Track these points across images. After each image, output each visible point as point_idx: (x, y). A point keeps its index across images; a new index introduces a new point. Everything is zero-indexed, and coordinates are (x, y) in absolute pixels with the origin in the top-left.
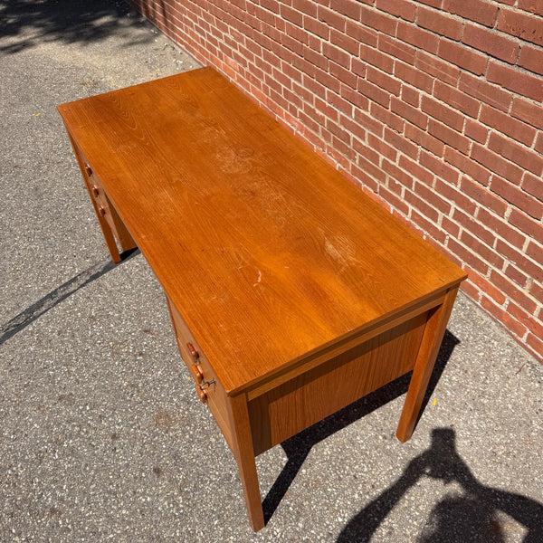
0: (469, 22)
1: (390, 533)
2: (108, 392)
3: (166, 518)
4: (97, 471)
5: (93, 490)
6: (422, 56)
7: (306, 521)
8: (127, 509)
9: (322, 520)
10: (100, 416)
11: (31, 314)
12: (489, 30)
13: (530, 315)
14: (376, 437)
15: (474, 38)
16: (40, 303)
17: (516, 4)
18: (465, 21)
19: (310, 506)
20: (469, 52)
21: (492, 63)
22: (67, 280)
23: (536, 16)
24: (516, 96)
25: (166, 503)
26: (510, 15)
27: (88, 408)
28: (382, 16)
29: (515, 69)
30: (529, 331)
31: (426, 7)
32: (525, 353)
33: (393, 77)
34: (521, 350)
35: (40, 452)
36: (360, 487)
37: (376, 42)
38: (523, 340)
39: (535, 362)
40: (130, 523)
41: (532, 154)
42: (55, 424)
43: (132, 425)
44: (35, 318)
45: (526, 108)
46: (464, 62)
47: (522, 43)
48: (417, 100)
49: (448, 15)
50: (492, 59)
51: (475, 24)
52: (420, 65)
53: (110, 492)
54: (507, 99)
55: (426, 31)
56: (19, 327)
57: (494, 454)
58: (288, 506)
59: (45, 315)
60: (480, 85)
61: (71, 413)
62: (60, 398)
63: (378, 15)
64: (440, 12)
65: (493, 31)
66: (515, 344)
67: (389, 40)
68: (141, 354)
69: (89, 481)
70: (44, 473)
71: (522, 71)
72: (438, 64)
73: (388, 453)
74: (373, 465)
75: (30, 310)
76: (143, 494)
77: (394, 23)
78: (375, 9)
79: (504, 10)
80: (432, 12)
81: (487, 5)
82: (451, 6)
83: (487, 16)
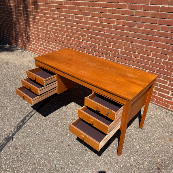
0: (132, 32)
1: (150, 147)
2: (60, 135)
3: (95, 160)
4: (69, 155)
5: (71, 160)
6: (120, 42)
7: (130, 150)
8: (83, 161)
9: (133, 149)
10: (62, 142)
11: (23, 122)
13: (155, 95)
14: (135, 129)
15: (133, 36)
16: (25, 119)
17: (144, 27)
19: (129, 147)
20: (133, 39)
22: (30, 112)
23: (149, 29)
24: (146, 46)
25: (93, 157)
27: (57, 141)
28: (108, 34)
29: (145, 40)
30: (156, 100)
31: (120, 31)
32: (156, 105)
33: (111, 48)
34: (155, 105)
35: (48, 155)
36: (138, 140)
37: (106, 41)
38: (154, 102)
39: (159, 107)
40: (86, 164)
41: (151, 58)
42: (48, 147)
43: (72, 142)
44: (25, 123)
45: (149, 48)
46: (132, 41)
47: (146, 35)
48: (119, 52)
49: (127, 32)
50: (139, 39)
51: (134, 33)
52: (119, 44)
53: (76, 159)
54: (143, 47)
55: (121, 36)
56: (21, 126)
57: (161, 126)
58: (124, 148)
59: (28, 121)
60: (136, 45)
61: (52, 143)
62: (46, 141)
63: (106, 34)
64: (124, 31)
65: (139, 34)
66: (153, 104)
67: (110, 39)
68: (64, 125)
69: (68, 158)
70: (53, 160)
71: (146, 41)
72: (124, 43)
73: (139, 131)
74: (138, 135)
75: (22, 121)
76: (86, 156)
77: (111, 35)
78: (105, 33)
79: (141, 29)
80: (122, 32)
81: (136, 28)
82: (127, 30)
83: (137, 31)
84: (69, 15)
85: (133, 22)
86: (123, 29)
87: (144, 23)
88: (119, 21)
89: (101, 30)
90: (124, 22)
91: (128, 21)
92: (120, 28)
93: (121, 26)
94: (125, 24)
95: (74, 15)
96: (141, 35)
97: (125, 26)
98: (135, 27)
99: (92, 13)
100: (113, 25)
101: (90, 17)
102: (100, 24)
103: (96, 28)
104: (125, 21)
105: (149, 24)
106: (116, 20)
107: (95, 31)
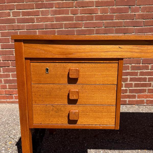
0: (125, 20)
12: (133, 20)
15: (127, 24)
17: (140, 11)
18: (124, 21)
20: (127, 28)
21: (136, 28)
23: (147, 13)
24: (146, 34)
26: (139, 15)
28: (87, 30)
29: (143, 27)
31: (108, 21)
47: (144, 20)
49: (117, 21)
50: (135, 27)
51: (128, 20)
55: (109, 28)
63: (85, 30)
64: (114, 21)
65: (135, 20)
71: (146, 27)
77: (93, 30)
78: (83, 28)
79: (137, 14)
80: (111, 22)
81: (131, 14)
82: (118, 18)
83: (132, 17)
84: (9, 12)
85: (126, 7)
86: (111, 18)
87: (141, 6)
88: (104, 8)
89: (75, 26)
90: (111, 8)
91: (118, 7)
92: (106, 18)
93: (108, 14)
94: (113, 11)
95: (21, 11)
96: (139, 21)
97: (114, 14)
98: (129, 13)
99: (57, 3)
100: (95, 15)
101: (54, 9)
102: (73, 17)
103: (65, 24)
104: (114, 7)
105: (147, 6)
106: (99, 8)
107: (64, 29)
